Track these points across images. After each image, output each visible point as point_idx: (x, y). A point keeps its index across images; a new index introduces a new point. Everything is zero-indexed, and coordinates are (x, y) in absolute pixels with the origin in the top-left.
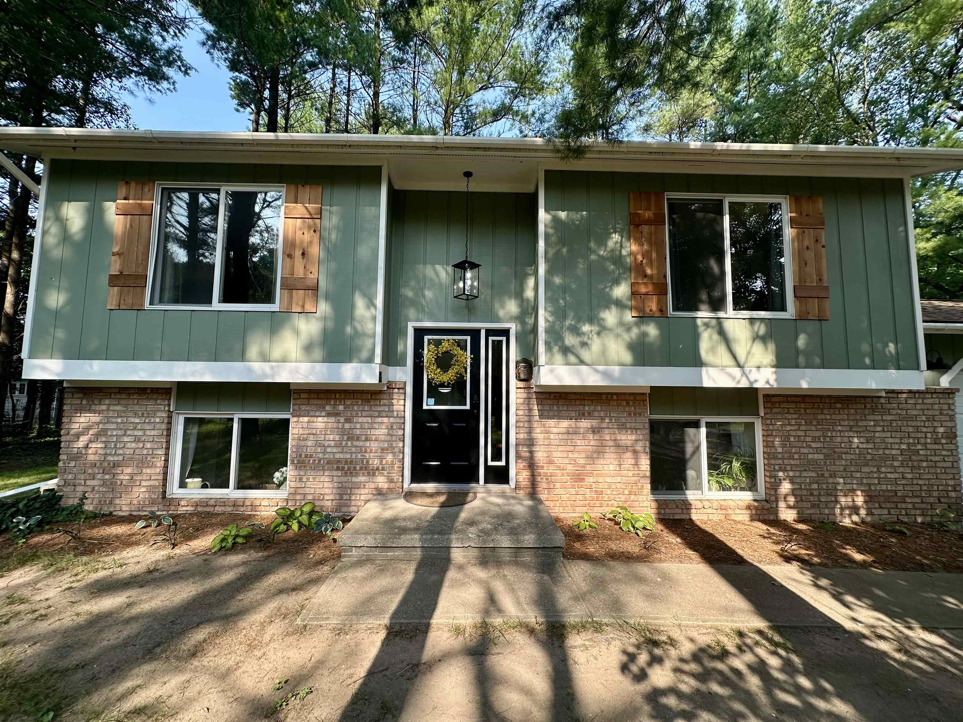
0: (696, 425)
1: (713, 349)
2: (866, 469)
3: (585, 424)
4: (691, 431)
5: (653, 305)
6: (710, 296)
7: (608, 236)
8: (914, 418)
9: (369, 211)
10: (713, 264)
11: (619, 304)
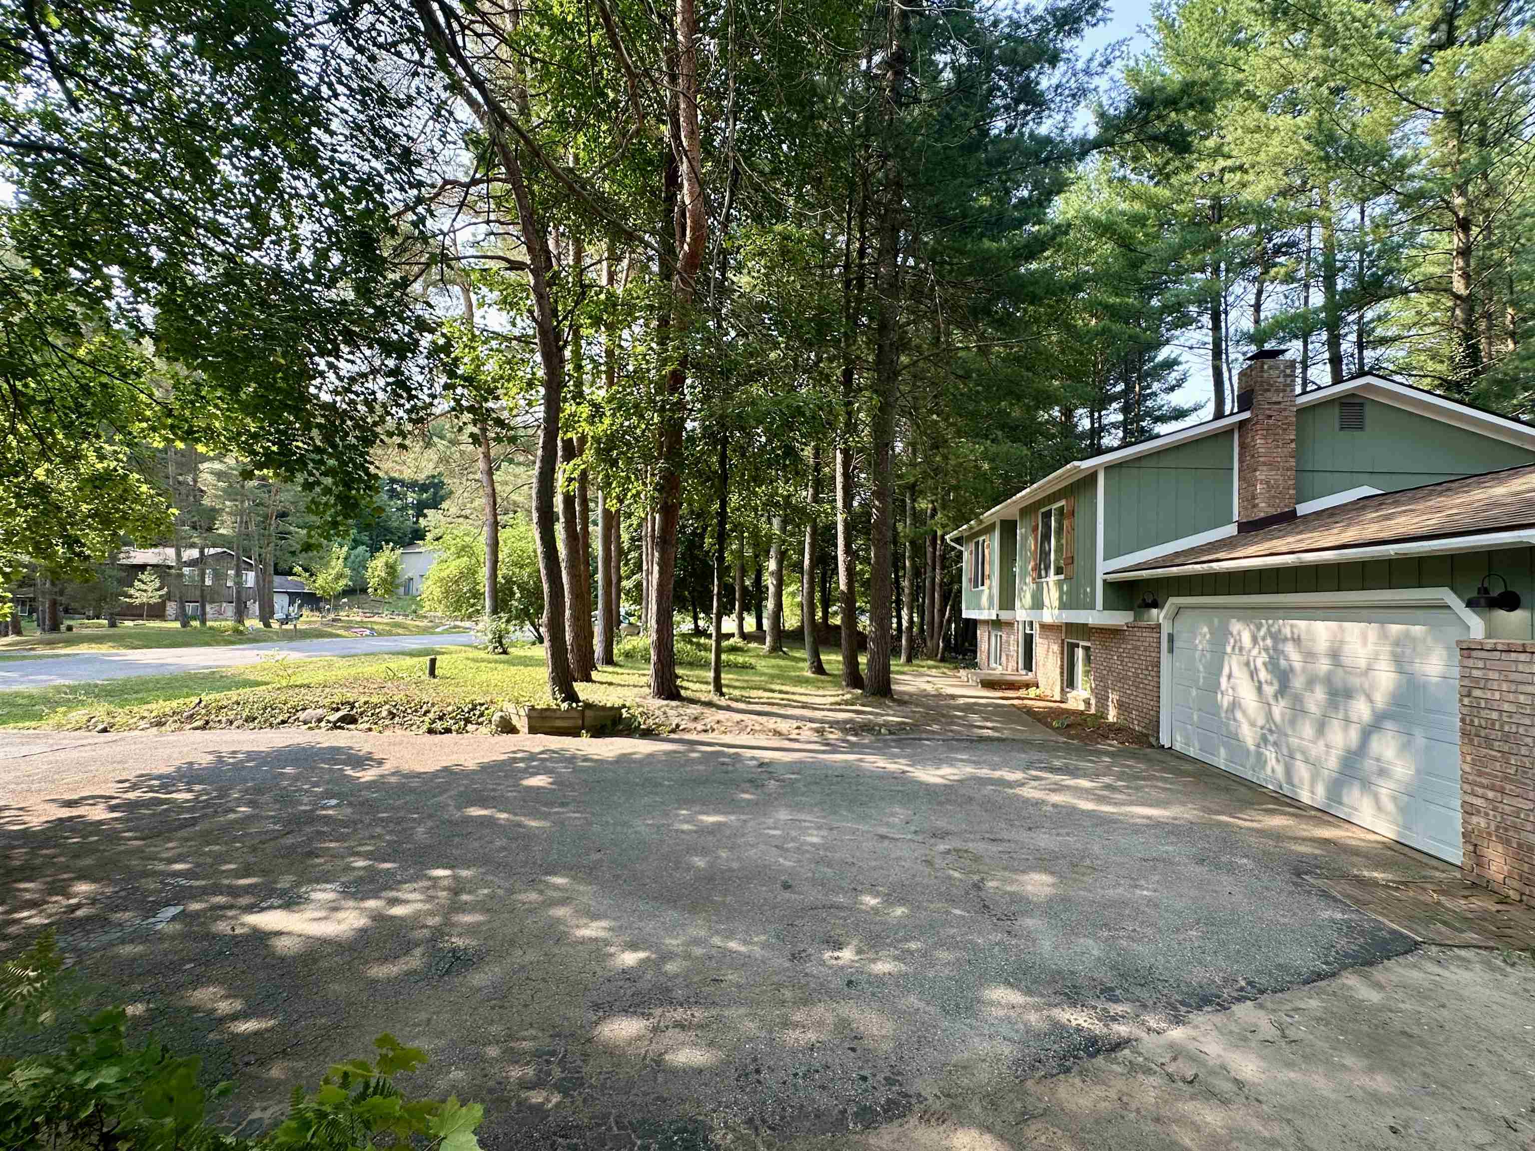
0: (1077, 646)
1: (1046, 597)
3: (1046, 642)
4: (1077, 650)
5: (1035, 575)
6: (1045, 566)
7: (1028, 538)
8: (1138, 648)
10: (1047, 546)
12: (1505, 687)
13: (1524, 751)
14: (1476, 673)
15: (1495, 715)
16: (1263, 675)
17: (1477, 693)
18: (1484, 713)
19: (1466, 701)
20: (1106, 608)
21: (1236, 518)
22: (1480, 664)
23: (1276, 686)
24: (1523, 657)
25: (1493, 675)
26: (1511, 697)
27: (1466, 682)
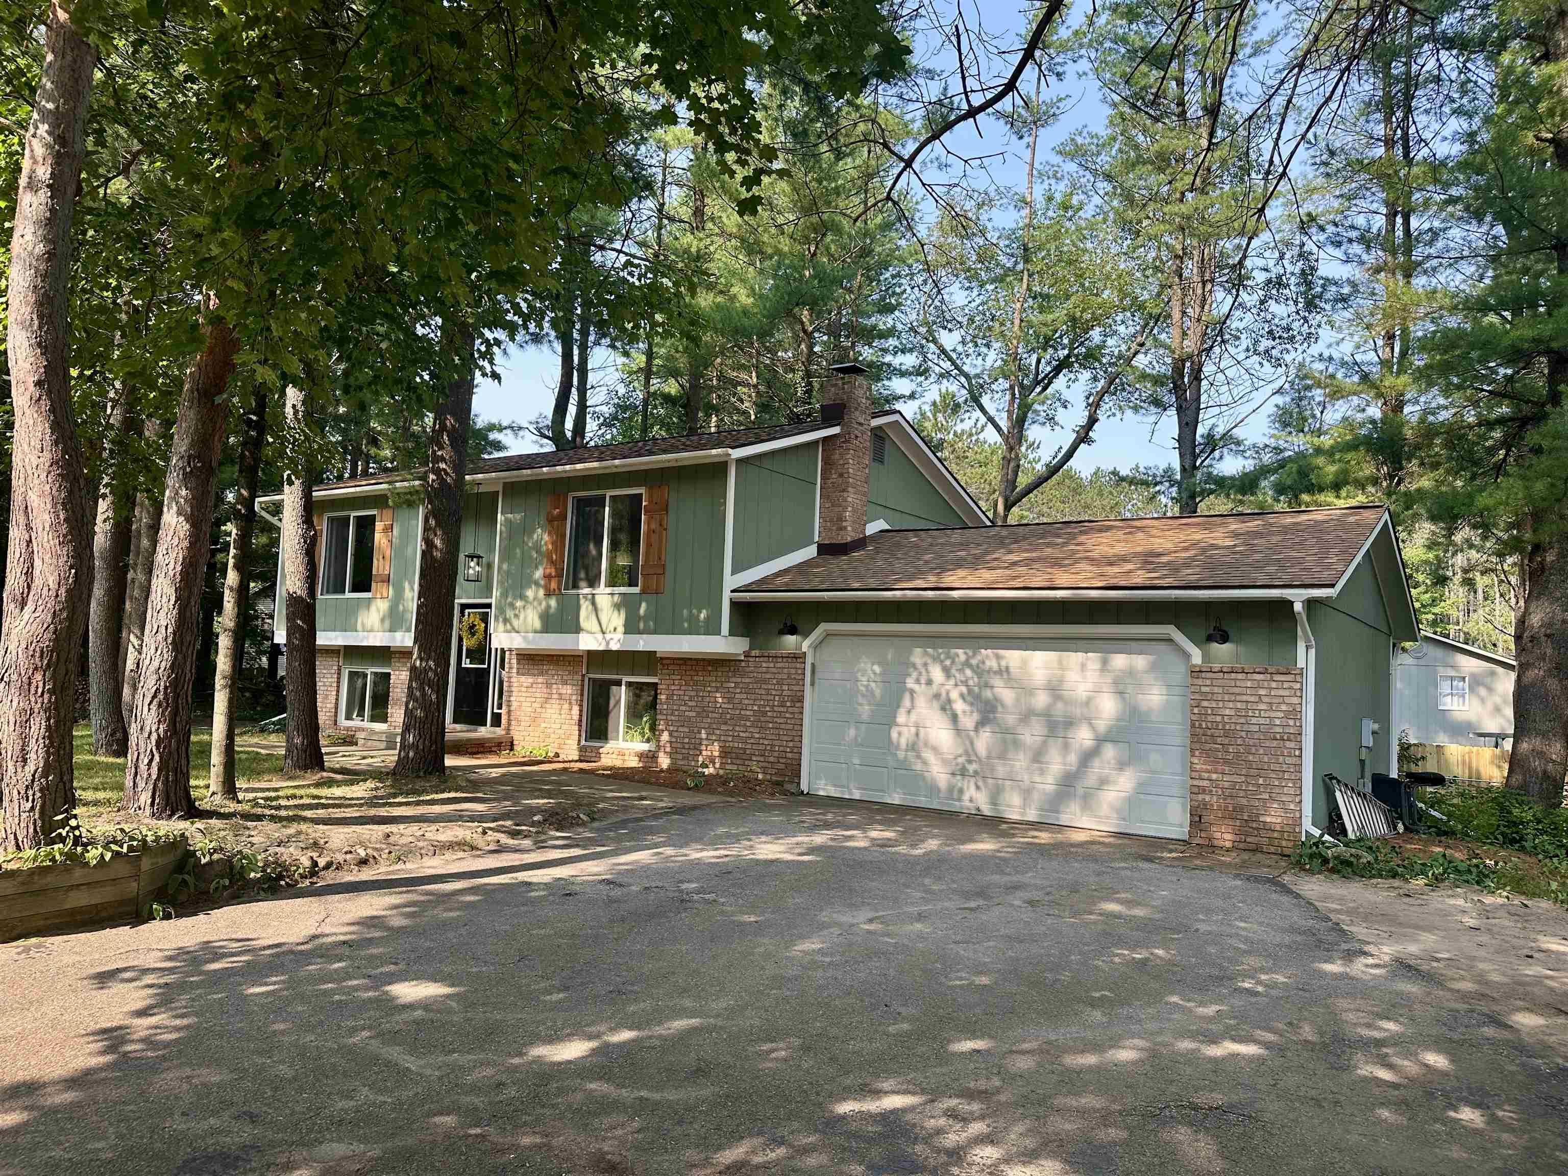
0: (619, 683)
1: (587, 617)
2: (724, 727)
3: (540, 679)
4: (614, 689)
5: (554, 585)
6: (587, 574)
7: (533, 531)
8: (765, 681)
9: (413, 522)
10: (592, 547)
11: (537, 584)
12: (1226, 697)
13: (1239, 741)
14: (1204, 689)
15: (1219, 719)
16: (959, 706)
17: (1205, 704)
18: (1210, 718)
19: (1196, 710)
20: (731, 634)
21: (816, 539)
22: (1208, 682)
23: (976, 717)
24: (1240, 676)
25: (1216, 690)
26: (1231, 705)
27: (1197, 696)
